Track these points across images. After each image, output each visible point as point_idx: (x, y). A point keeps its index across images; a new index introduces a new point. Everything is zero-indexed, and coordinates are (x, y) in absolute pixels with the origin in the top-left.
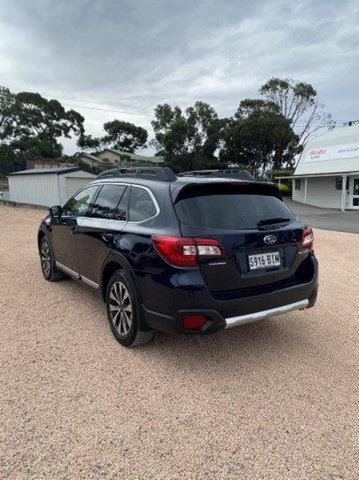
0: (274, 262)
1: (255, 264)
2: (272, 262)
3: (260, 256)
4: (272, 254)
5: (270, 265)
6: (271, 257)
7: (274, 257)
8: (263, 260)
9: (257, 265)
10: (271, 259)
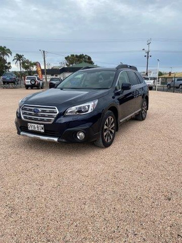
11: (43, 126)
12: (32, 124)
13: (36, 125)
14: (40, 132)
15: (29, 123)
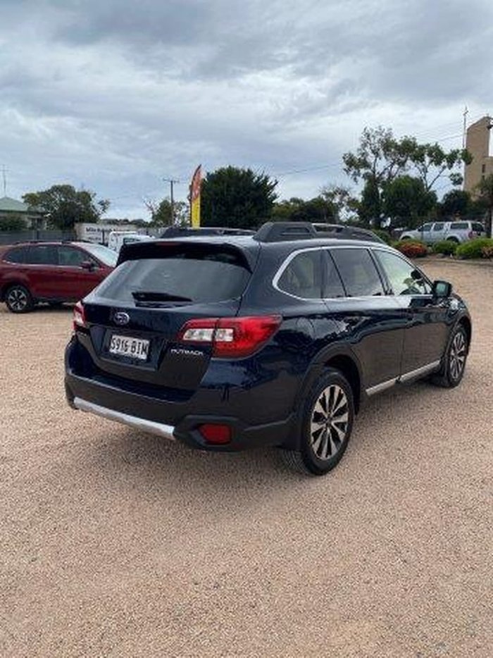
0: (138, 353)
1: (116, 347)
2: (137, 351)
3: (126, 339)
4: (140, 341)
5: (134, 354)
6: (138, 345)
7: (141, 347)
8: (126, 346)
9: (117, 349)
10: (137, 347)
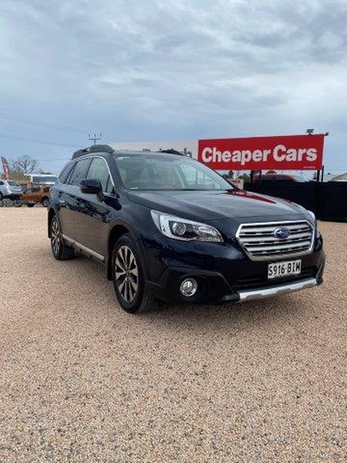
11: (299, 261)
12: (278, 265)
13: (286, 264)
14: (293, 276)
15: (270, 263)
